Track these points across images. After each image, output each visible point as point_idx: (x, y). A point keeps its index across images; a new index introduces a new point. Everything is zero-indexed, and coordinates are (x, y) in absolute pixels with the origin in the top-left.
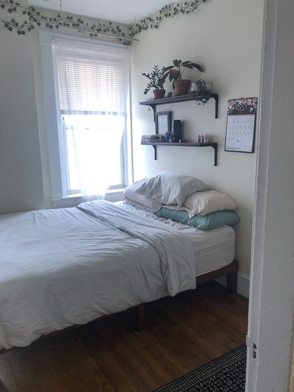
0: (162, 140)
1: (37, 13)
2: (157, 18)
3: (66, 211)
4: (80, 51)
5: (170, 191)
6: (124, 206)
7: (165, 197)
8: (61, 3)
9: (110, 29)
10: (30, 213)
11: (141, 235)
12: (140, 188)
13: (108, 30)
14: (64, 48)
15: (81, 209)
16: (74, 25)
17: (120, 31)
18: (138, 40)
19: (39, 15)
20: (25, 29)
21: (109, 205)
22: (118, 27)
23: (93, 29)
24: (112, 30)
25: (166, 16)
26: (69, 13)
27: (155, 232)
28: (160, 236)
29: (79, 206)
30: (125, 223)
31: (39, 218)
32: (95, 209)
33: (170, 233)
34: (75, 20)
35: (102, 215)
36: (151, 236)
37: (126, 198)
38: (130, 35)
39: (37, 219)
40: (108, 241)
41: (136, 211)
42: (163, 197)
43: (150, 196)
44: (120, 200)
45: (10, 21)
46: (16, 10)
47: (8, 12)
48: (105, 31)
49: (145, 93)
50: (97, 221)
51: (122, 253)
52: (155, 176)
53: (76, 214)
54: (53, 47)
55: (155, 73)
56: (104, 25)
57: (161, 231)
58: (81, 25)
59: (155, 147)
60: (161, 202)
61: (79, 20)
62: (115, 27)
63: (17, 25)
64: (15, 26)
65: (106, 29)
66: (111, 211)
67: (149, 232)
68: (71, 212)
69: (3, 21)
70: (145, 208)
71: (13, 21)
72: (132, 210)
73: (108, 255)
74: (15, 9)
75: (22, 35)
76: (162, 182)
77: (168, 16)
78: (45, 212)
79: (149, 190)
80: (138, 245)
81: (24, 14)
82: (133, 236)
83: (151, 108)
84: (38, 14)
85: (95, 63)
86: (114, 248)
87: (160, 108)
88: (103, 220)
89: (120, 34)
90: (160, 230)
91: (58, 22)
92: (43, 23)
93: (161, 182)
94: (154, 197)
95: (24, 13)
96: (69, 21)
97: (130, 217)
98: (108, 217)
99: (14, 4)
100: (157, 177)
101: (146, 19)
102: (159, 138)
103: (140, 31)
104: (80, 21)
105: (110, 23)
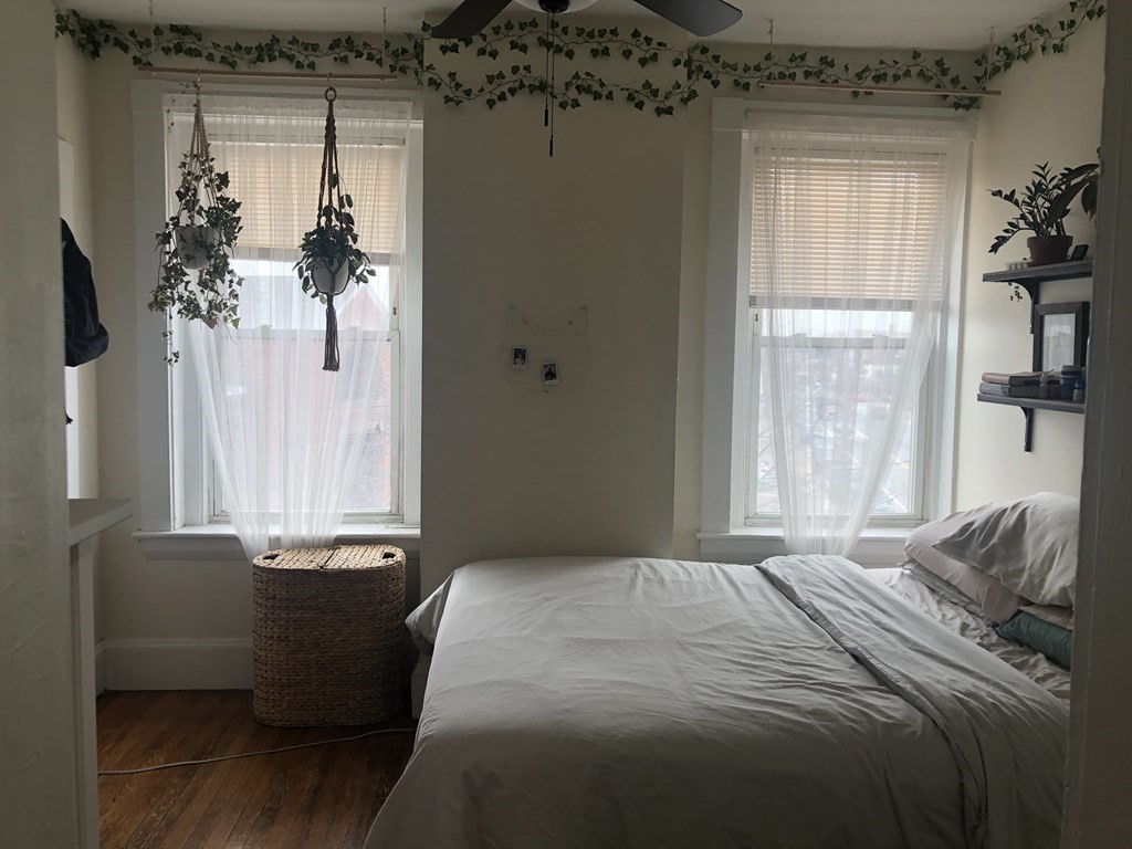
0: (1048, 391)
1: (714, 57)
2: (1062, 23)
3: (724, 572)
4: (816, 137)
5: (1049, 560)
6: (900, 587)
7: (1031, 576)
8: (772, 27)
9: (914, 71)
10: (630, 561)
11: (908, 687)
12: (954, 536)
13: (908, 73)
14: (772, 135)
15: (765, 573)
16: (807, 74)
17: (944, 72)
18: (999, 93)
19: (717, 62)
20: (674, 101)
21: (851, 575)
22: (939, 63)
23: (860, 78)
24: (921, 73)
25: (1090, 14)
26: (795, 47)
27: (960, 687)
28: (974, 703)
29: (763, 565)
30: (877, 639)
31: (647, 579)
32: (804, 581)
33: (1013, 702)
34: (812, 62)
35: (818, 603)
36: (942, 696)
37: (912, 561)
38: (978, 79)
39: (640, 580)
40: (801, 682)
41: (934, 606)
42: (1025, 577)
43: (982, 567)
44: (893, 565)
45: (639, 88)
46: (656, 60)
47: (639, 66)
48: (896, 78)
49: (994, 248)
50: (798, 616)
51: (830, 729)
52: (1010, 504)
53: (746, 585)
54: (745, 135)
55: (1038, 186)
56: (897, 63)
57: (984, 689)
58: (829, 71)
59: (1029, 413)
60: (1018, 590)
61: (823, 60)
62: (928, 64)
63: (655, 93)
64: (652, 98)
65: (900, 73)
66: (852, 595)
67: (939, 682)
68: (734, 578)
69: (622, 89)
70: (965, 603)
71: (647, 85)
72: (923, 600)
73: (786, 725)
74: (655, 57)
75: (665, 117)
76: (1028, 527)
77: (1096, 16)
78: (668, 567)
79: (982, 546)
80: (889, 717)
81: (675, 65)
82: (884, 683)
83: (1023, 291)
84: (716, 58)
85: (859, 165)
86: (810, 708)
87: (1052, 292)
88: (815, 616)
89: (947, 80)
90: (982, 685)
91: (766, 73)
92: (726, 80)
93: (1024, 525)
94: (994, 571)
95: (677, 63)
96: (797, 66)
97: (899, 622)
98: (830, 612)
99: (654, 44)
100: (1014, 507)
101: (1029, 31)
102: (1038, 383)
103: (1007, 66)
104: (826, 62)
105: (916, 54)
